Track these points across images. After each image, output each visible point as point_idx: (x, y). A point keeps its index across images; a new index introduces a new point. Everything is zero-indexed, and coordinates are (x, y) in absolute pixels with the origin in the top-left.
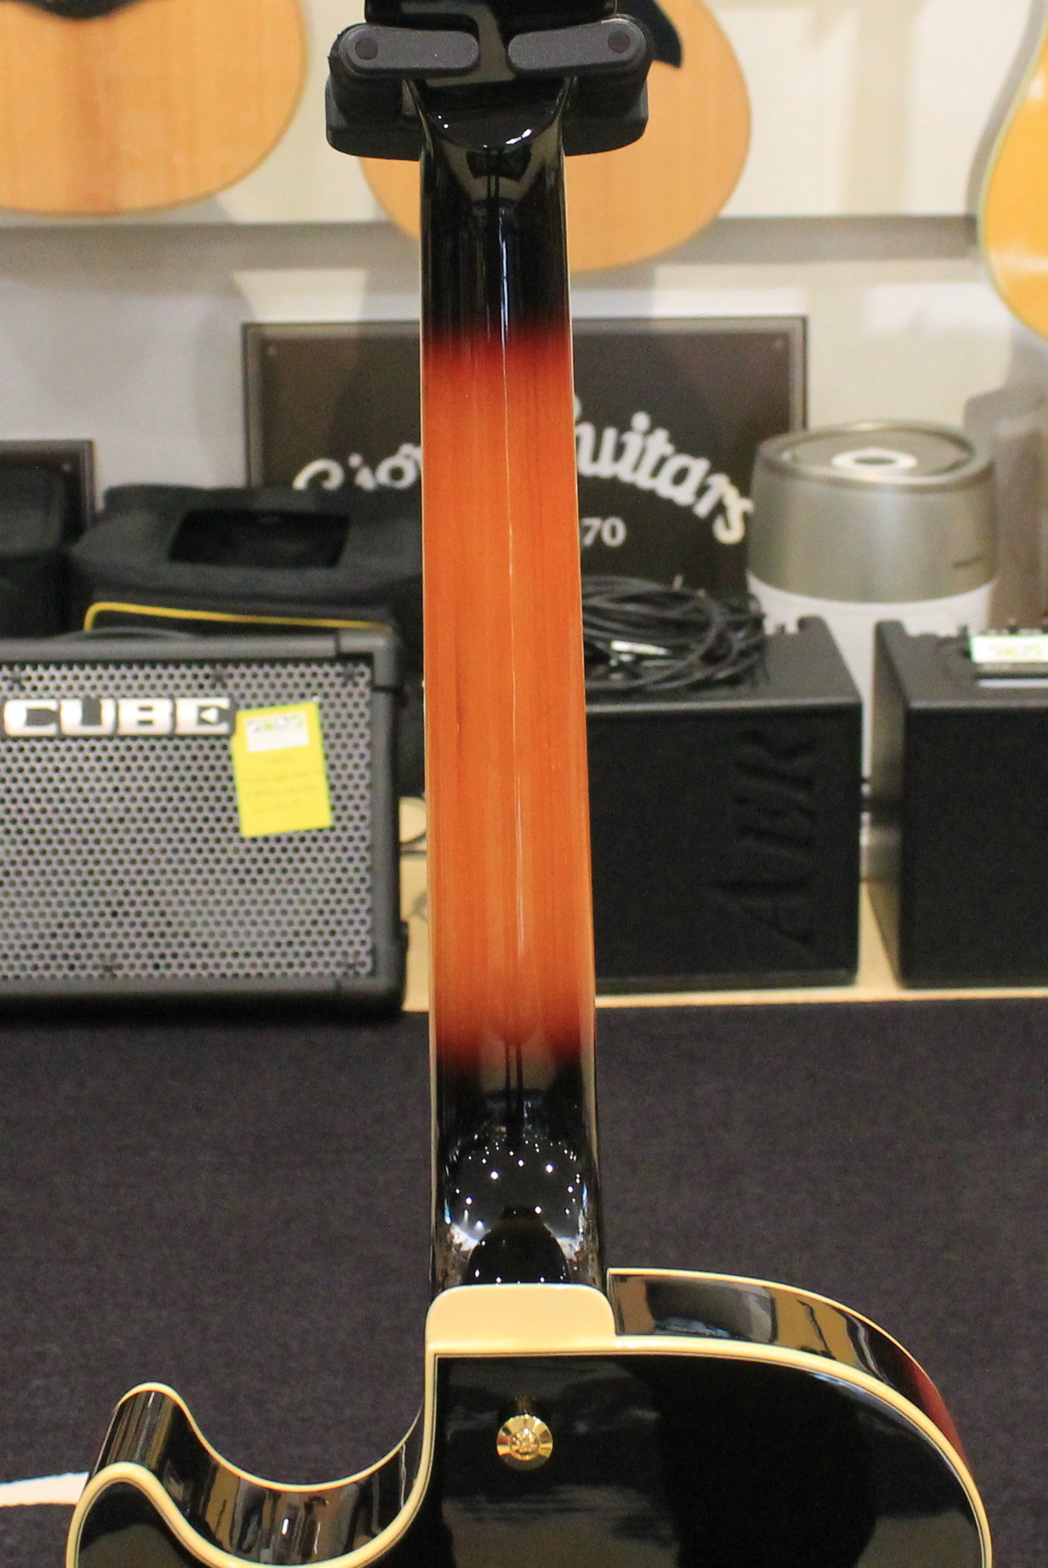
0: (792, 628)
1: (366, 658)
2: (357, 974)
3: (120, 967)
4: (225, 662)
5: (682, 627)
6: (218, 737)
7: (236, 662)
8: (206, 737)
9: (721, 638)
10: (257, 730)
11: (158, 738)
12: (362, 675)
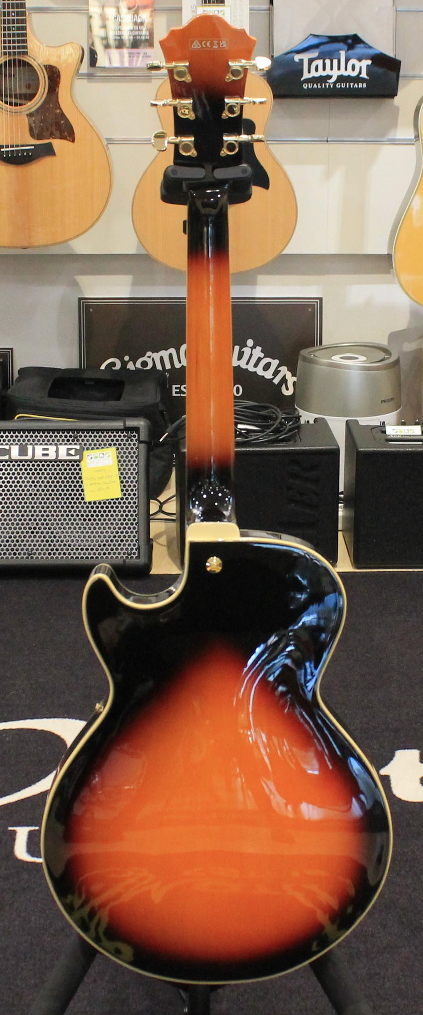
0: (312, 422)
1: (136, 429)
2: (132, 557)
3: (35, 554)
4: (78, 431)
5: (265, 418)
6: (75, 461)
7: (83, 431)
8: (70, 461)
9: (282, 424)
10: (91, 458)
11: (51, 461)
12: (135, 436)
